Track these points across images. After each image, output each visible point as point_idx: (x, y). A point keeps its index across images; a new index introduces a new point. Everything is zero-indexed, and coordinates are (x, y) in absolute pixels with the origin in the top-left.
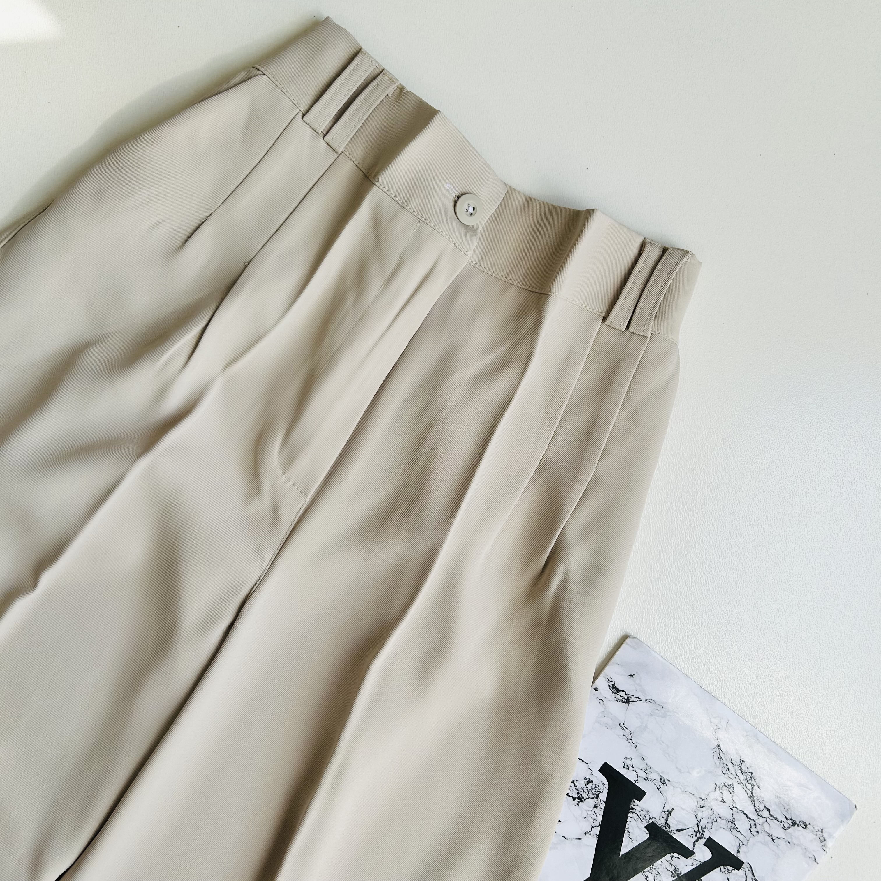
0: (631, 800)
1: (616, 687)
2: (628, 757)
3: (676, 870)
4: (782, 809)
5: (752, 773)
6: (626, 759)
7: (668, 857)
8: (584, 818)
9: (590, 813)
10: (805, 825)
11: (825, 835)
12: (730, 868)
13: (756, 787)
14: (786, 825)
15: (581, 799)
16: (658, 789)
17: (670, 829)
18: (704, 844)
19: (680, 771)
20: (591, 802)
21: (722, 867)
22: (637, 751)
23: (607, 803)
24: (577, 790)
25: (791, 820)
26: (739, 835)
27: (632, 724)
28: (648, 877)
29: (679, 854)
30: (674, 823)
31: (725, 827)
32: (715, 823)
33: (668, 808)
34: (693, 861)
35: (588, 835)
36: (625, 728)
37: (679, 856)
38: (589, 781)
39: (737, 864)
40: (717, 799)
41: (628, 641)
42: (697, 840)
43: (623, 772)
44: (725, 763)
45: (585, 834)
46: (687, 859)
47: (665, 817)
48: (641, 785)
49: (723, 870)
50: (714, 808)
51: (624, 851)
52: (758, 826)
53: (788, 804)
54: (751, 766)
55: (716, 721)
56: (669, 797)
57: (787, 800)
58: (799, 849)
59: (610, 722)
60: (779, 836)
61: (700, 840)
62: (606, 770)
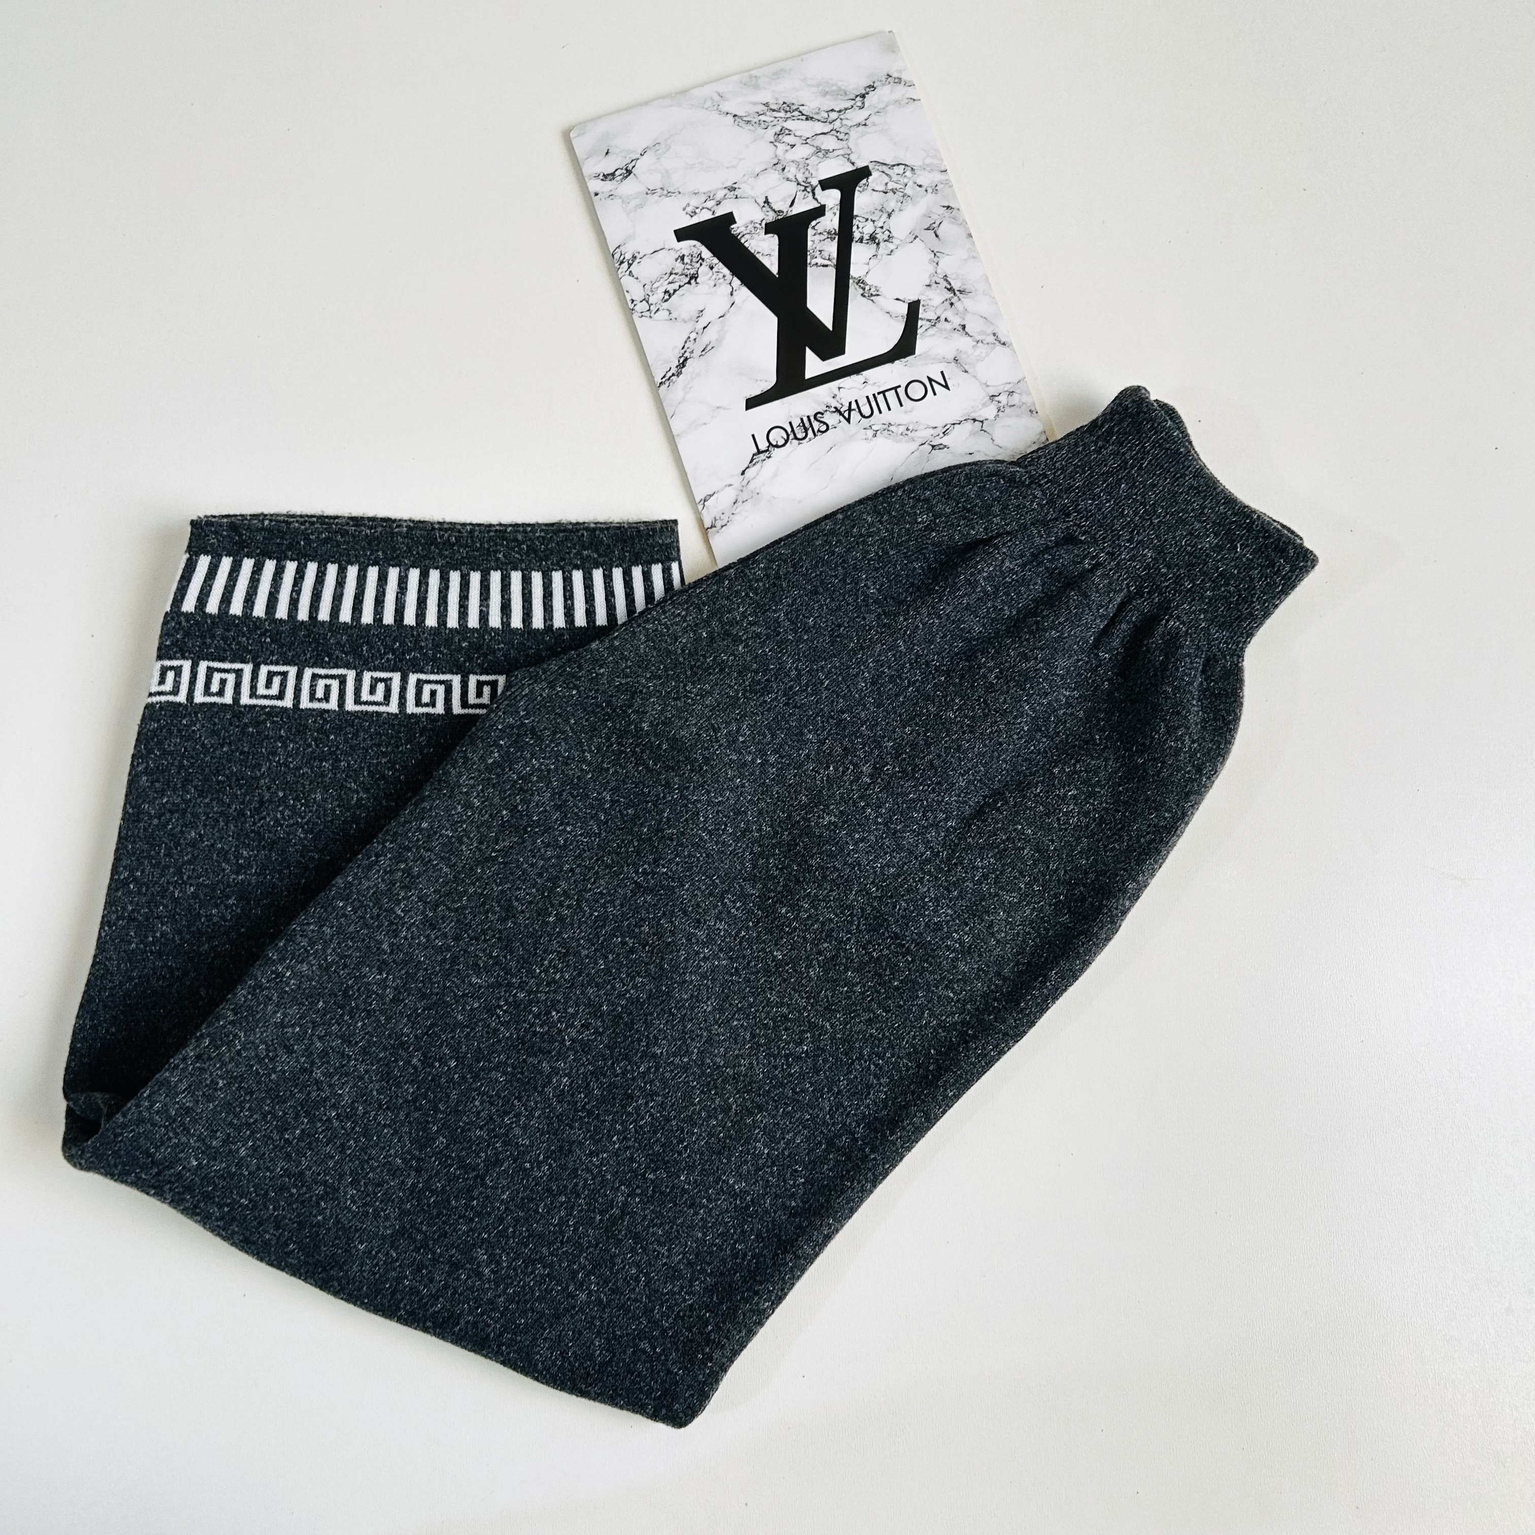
0: (729, 230)
1: (608, 175)
2: (684, 205)
3: (829, 233)
4: (839, 97)
5: (784, 103)
7: (810, 232)
8: (715, 285)
10: (872, 87)
11: (895, 75)
12: (864, 181)
13: (801, 108)
15: (694, 277)
16: (736, 198)
17: (785, 211)
18: (823, 189)
19: (733, 167)
21: (858, 188)
22: (684, 194)
23: (716, 254)
24: (682, 275)
25: (857, 96)
26: (836, 153)
27: (654, 181)
28: (816, 264)
29: (815, 219)
30: (780, 204)
31: (820, 160)
32: (809, 168)
33: (761, 201)
34: (832, 211)
35: (734, 293)
36: (653, 192)
37: (818, 220)
38: (682, 258)
39: (864, 173)
40: (787, 151)
41: (572, 135)
42: (814, 194)
43: (695, 220)
44: (756, 120)
45: (732, 295)
46: (823, 214)
47: (769, 209)
48: (720, 212)
49: (861, 189)
50: (793, 159)
51: (774, 270)
52: (841, 130)
53: (840, 89)
54: (777, 99)
55: (708, 104)
56: (751, 193)
57: (834, 88)
58: (891, 107)
59: (638, 201)
60: (866, 117)
61: (816, 191)
62: (682, 234)
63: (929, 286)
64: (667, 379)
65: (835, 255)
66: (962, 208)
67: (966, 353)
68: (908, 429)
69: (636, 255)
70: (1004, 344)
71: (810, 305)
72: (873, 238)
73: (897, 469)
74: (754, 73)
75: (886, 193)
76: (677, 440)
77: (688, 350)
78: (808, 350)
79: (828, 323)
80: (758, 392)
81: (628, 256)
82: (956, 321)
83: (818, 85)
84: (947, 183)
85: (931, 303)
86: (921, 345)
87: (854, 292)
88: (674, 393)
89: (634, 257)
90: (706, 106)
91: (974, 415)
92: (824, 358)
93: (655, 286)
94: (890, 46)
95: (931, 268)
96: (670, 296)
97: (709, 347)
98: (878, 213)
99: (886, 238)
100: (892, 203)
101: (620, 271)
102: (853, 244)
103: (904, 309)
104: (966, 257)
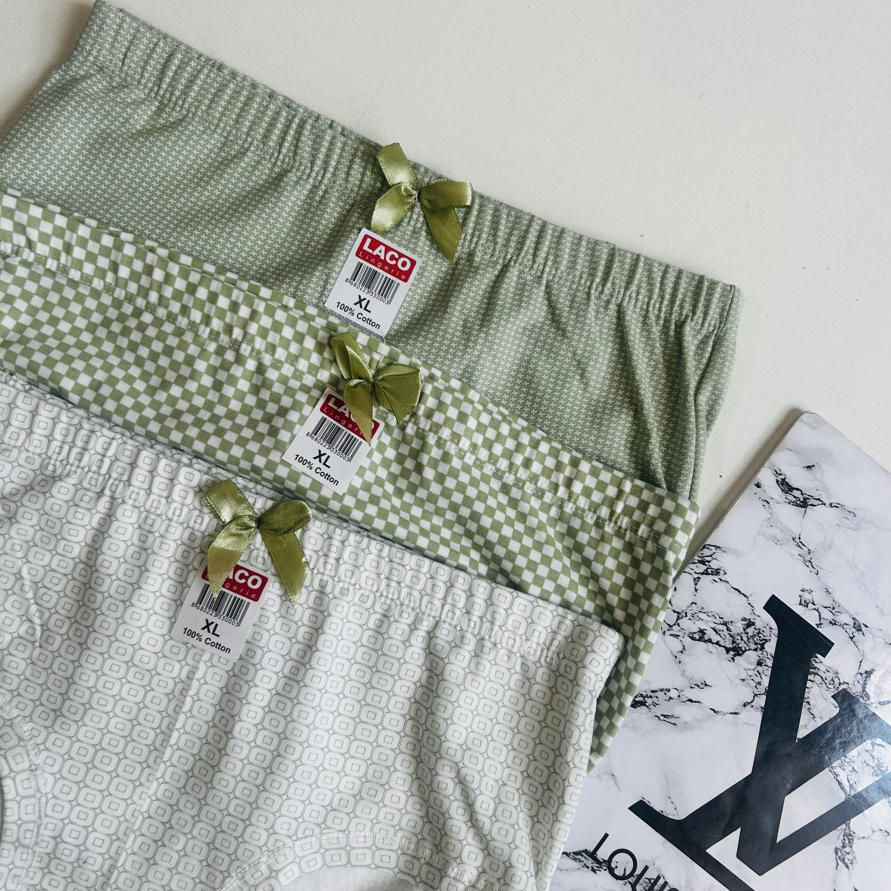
0: (812, 654)
1: (787, 484)
3: (879, 766)
6: (803, 590)
7: (867, 744)
8: (743, 680)
9: (751, 673)
15: (737, 651)
16: (851, 638)
17: (870, 701)
19: (882, 612)
20: (752, 656)
22: (819, 579)
23: (776, 658)
24: (731, 636)
27: (812, 538)
28: (837, 775)
30: (875, 690)
33: (866, 667)
35: (748, 707)
36: (800, 545)
37: (884, 744)
38: (750, 624)
41: (804, 417)
43: (799, 610)
45: (745, 705)
47: (861, 682)
48: (826, 631)
51: (802, 733)
56: (867, 651)
62: (774, 606)
65: (859, 788)
69: (721, 572)
71: (788, 800)
77: (654, 700)
78: (740, 830)
80: (658, 810)
81: (714, 565)
87: (834, 838)
92: (739, 856)
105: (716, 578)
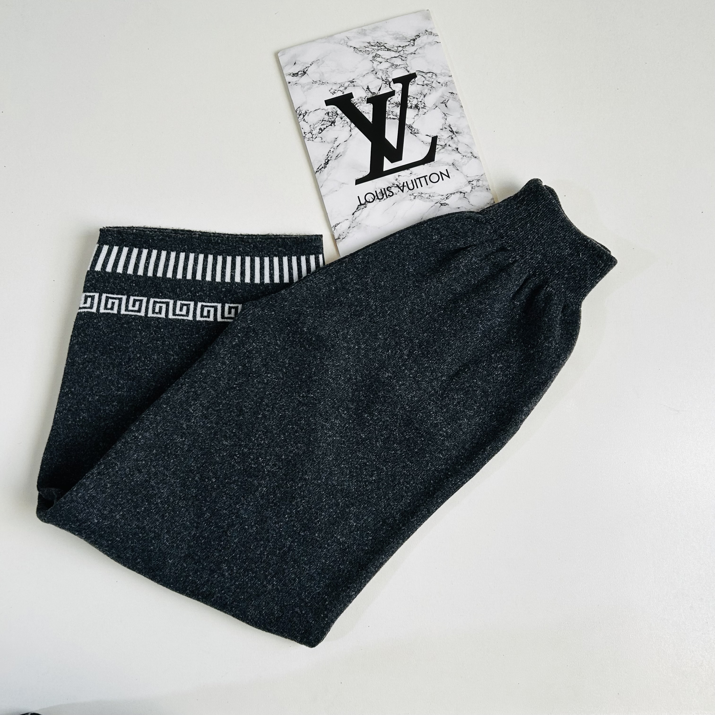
0: (350, 101)
1: (295, 74)
2: (330, 89)
3: (396, 103)
4: (403, 40)
5: (377, 42)
6: (330, 91)
7: (388, 103)
8: (343, 127)
9: (342, 123)
10: (418, 36)
11: (429, 31)
12: (413, 80)
13: (385, 45)
14: (412, 44)
15: (333, 122)
16: (354, 86)
17: (376, 93)
18: (394, 83)
19: (353, 72)
20: (338, 119)
21: (410, 83)
22: (330, 84)
23: (344, 112)
24: (328, 121)
25: (411, 40)
26: (401, 66)
27: (316, 77)
28: (390, 118)
30: (374, 90)
31: (393, 69)
32: (388, 73)
33: (365, 88)
34: (398, 94)
35: (352, 130)
36: (316, 82)
37: (391, 98)
38: (328, 113)
39: (414, 76)
40: (378, 65)
41: (279, 55)
42: (390, 85)
43: (335, 96)
44: (364, 50)
45: (350, 131)
46: (394, 95)
47: (369, 92)
48: (346, 92)
49: (412, 84)
50: (381, 68)
51: (370, 120)
52: (403, 56)
53: (403, 36)
54: (374, 41)
55: (342, 42)
56: (361, 84)
57: (401, 36)
58: (426, 46)
59: (308, 86)
60: (415, 50)
61: (391, 84)
62: (328, 102)
63: (442, 129)
64: (320, 170)
65: (399, 114)
66: (458, 94)
67: (458, 161)
68: (430, 196)
69: (307, 111)
70: (476, 157)
71: (386, 137)
72: (416, 106)
73: (424, 214)
74: (364, 28)
75: (423, 85)
76: (323, 197)
77: (330, 156)
78: (385, 158)
79: (395, 145)
80: (362, 177)
81: (303, 112)
82: (454, 146)
83: (393, 35)
84: (452, 82)
85: (442, 137)
86: (437, 157)
87: (407, 131)
88: (322, 176)
89: (306, 113)
90: (341, 43)
91: (461, 190)
92: (392, 162)
93: (315, 126)
94: (427, 17)
95: (443, 121)
96: (322, 131)
97: (339, 155)
98: (419, 95)
99: (423, 106)
100: (426, 90)
101: (299, 119)
102: (408, 109)
103: (430, 140)
104: (459, 116)
105: (308, 114)
